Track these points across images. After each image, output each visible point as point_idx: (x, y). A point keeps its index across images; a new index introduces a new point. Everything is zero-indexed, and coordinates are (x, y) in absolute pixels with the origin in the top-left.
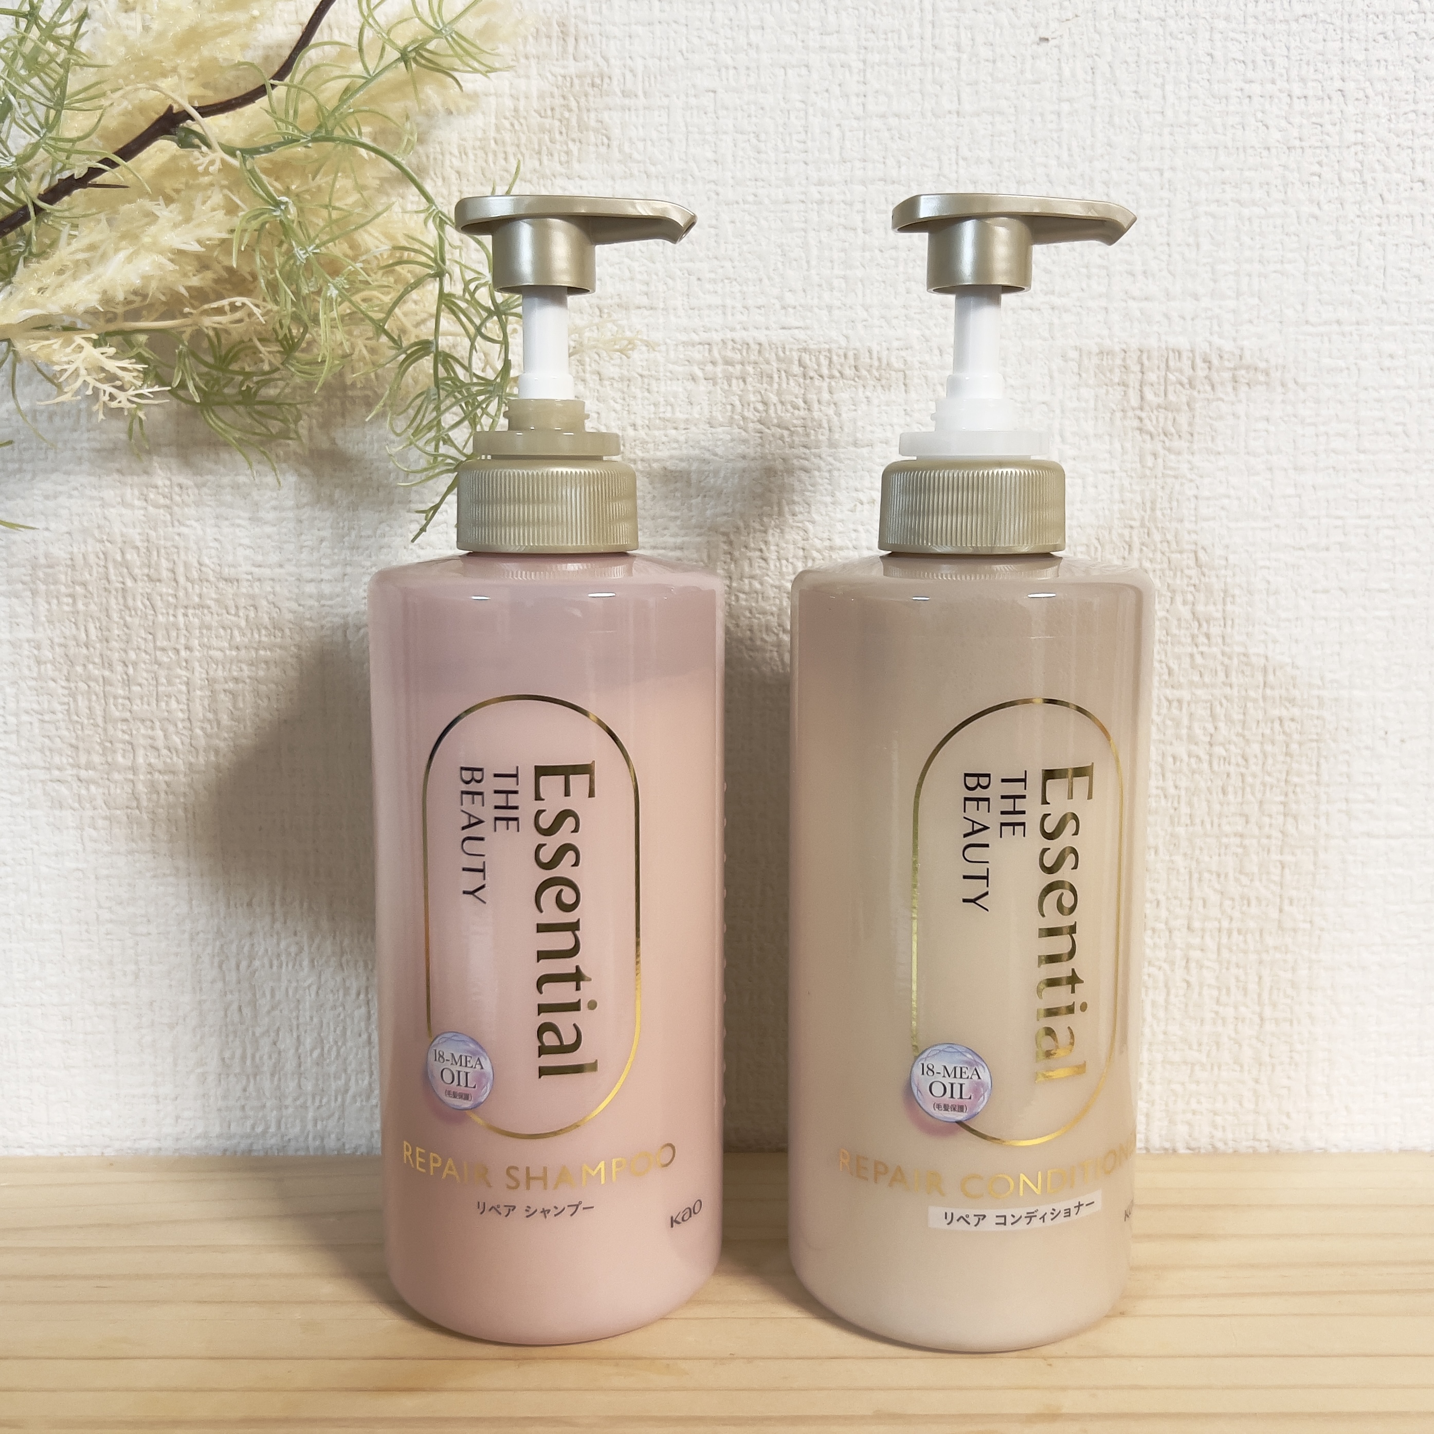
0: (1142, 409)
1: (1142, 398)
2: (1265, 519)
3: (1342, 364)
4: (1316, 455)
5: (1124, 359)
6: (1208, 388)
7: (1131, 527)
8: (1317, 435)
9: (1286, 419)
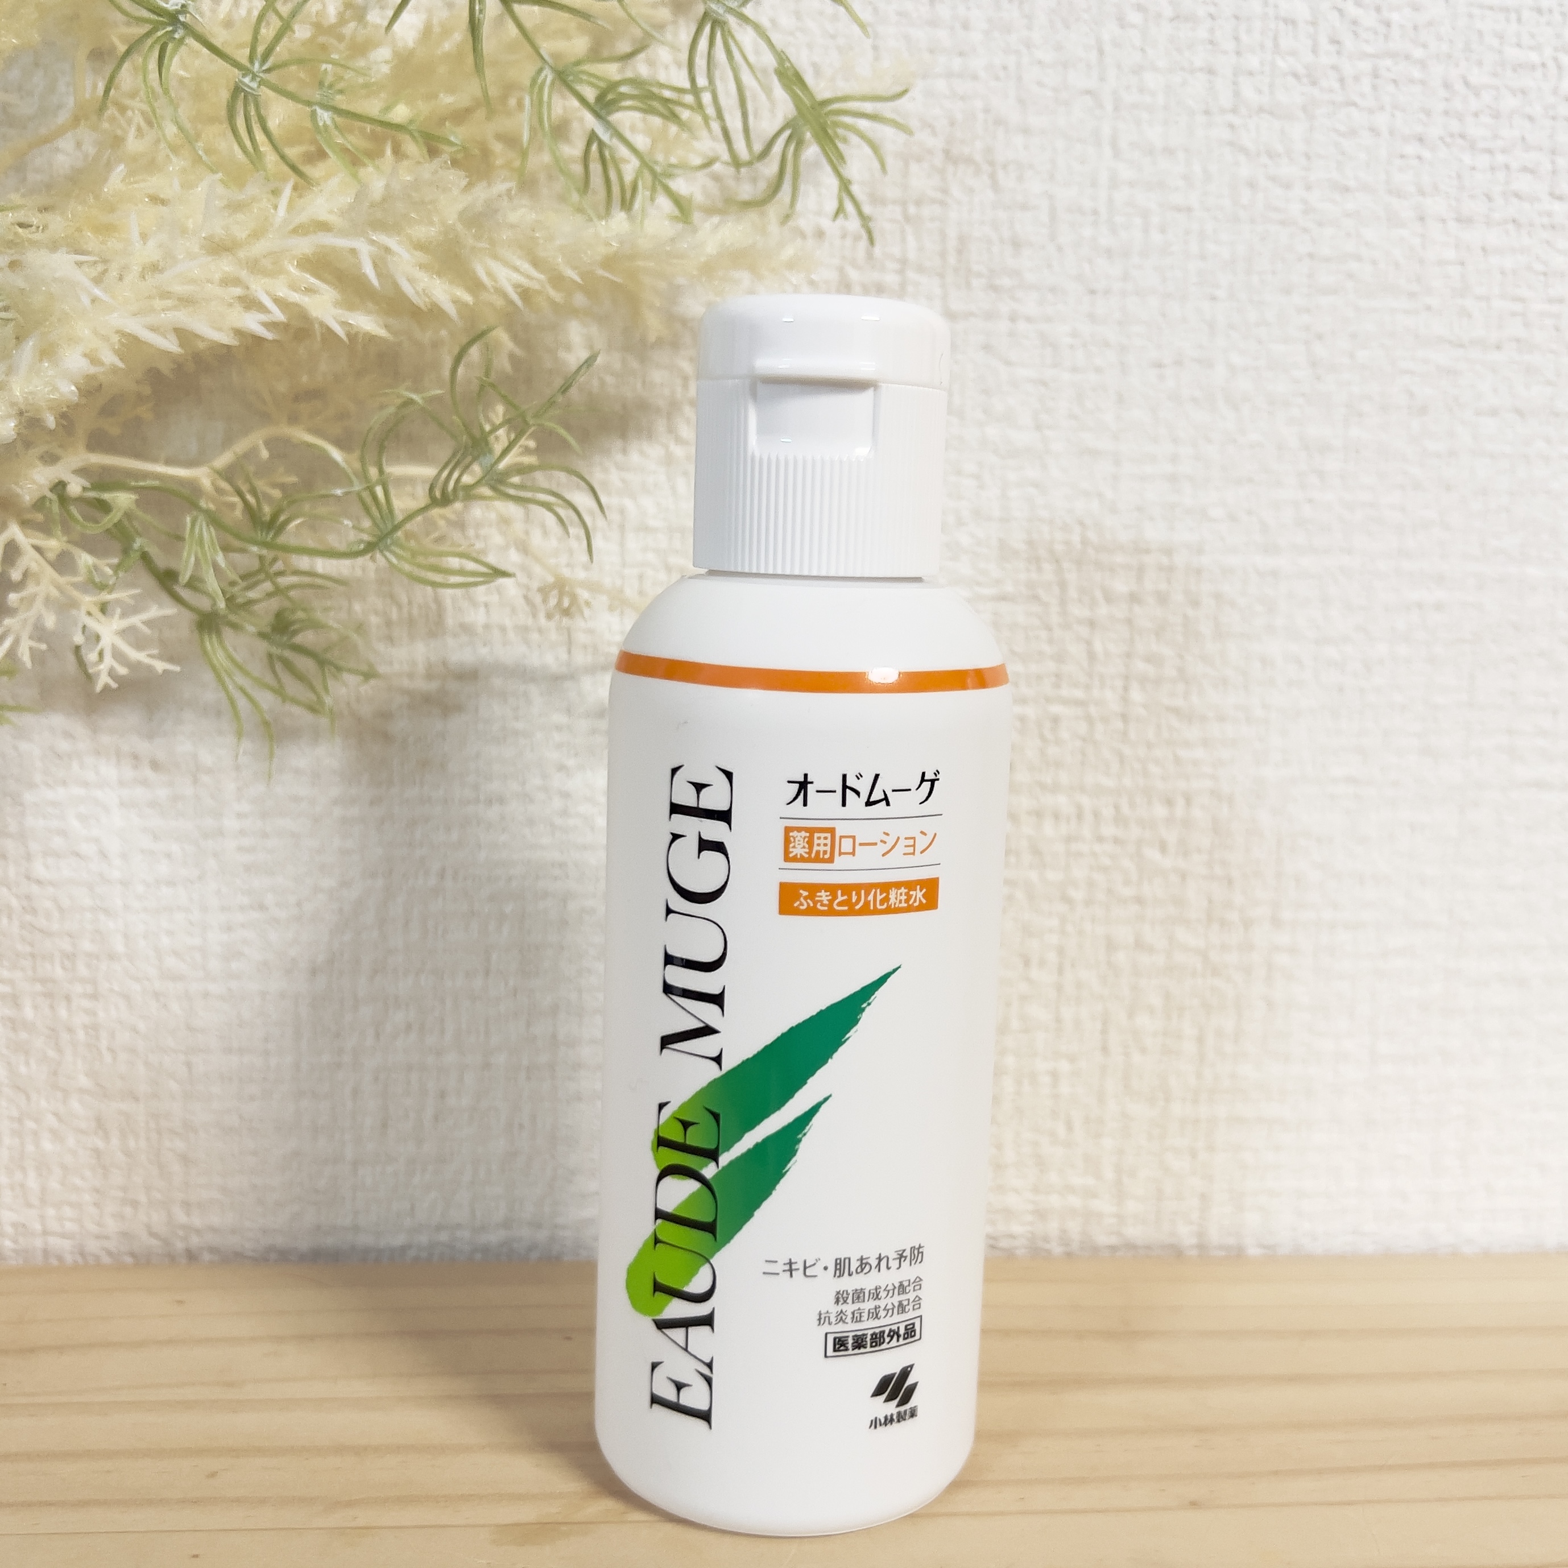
0: (1234, 111)
1: (1237, 94)
2: (1412, 295)
3: (1534, 57)
4: (1489, 198)
5: (1212, 31)
6: (1336, 85)
7: (1214, 298)
8: (1493, 169)
9: (1448, 140)
